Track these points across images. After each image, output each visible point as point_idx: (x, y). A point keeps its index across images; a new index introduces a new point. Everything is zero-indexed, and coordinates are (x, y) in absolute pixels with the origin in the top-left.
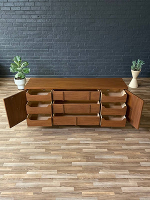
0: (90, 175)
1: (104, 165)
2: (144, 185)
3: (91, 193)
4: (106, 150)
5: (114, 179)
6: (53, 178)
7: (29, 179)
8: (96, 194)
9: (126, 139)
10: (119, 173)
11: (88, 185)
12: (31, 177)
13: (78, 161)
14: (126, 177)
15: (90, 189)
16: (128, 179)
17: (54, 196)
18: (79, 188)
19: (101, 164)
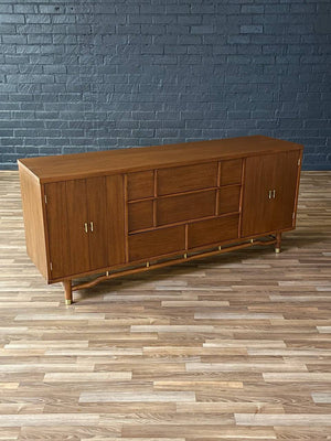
0: (180, 350)
1: (217, 331)
2: (325, 369)
3: (179, 383)
4: (227, 304)
5: (244, 357)
6: (76, 357)
7: (11, 358)
8: (191, 386)
9: (280, 283)
10: (259, 346)
11: (171, 369)
12: (15, 355)
13: (148, 324)
14: (277, 353)
15: (176, 375)
16: (281, 357)
17: (78, 390)
18: (145, 373)
19: (210, 328)
